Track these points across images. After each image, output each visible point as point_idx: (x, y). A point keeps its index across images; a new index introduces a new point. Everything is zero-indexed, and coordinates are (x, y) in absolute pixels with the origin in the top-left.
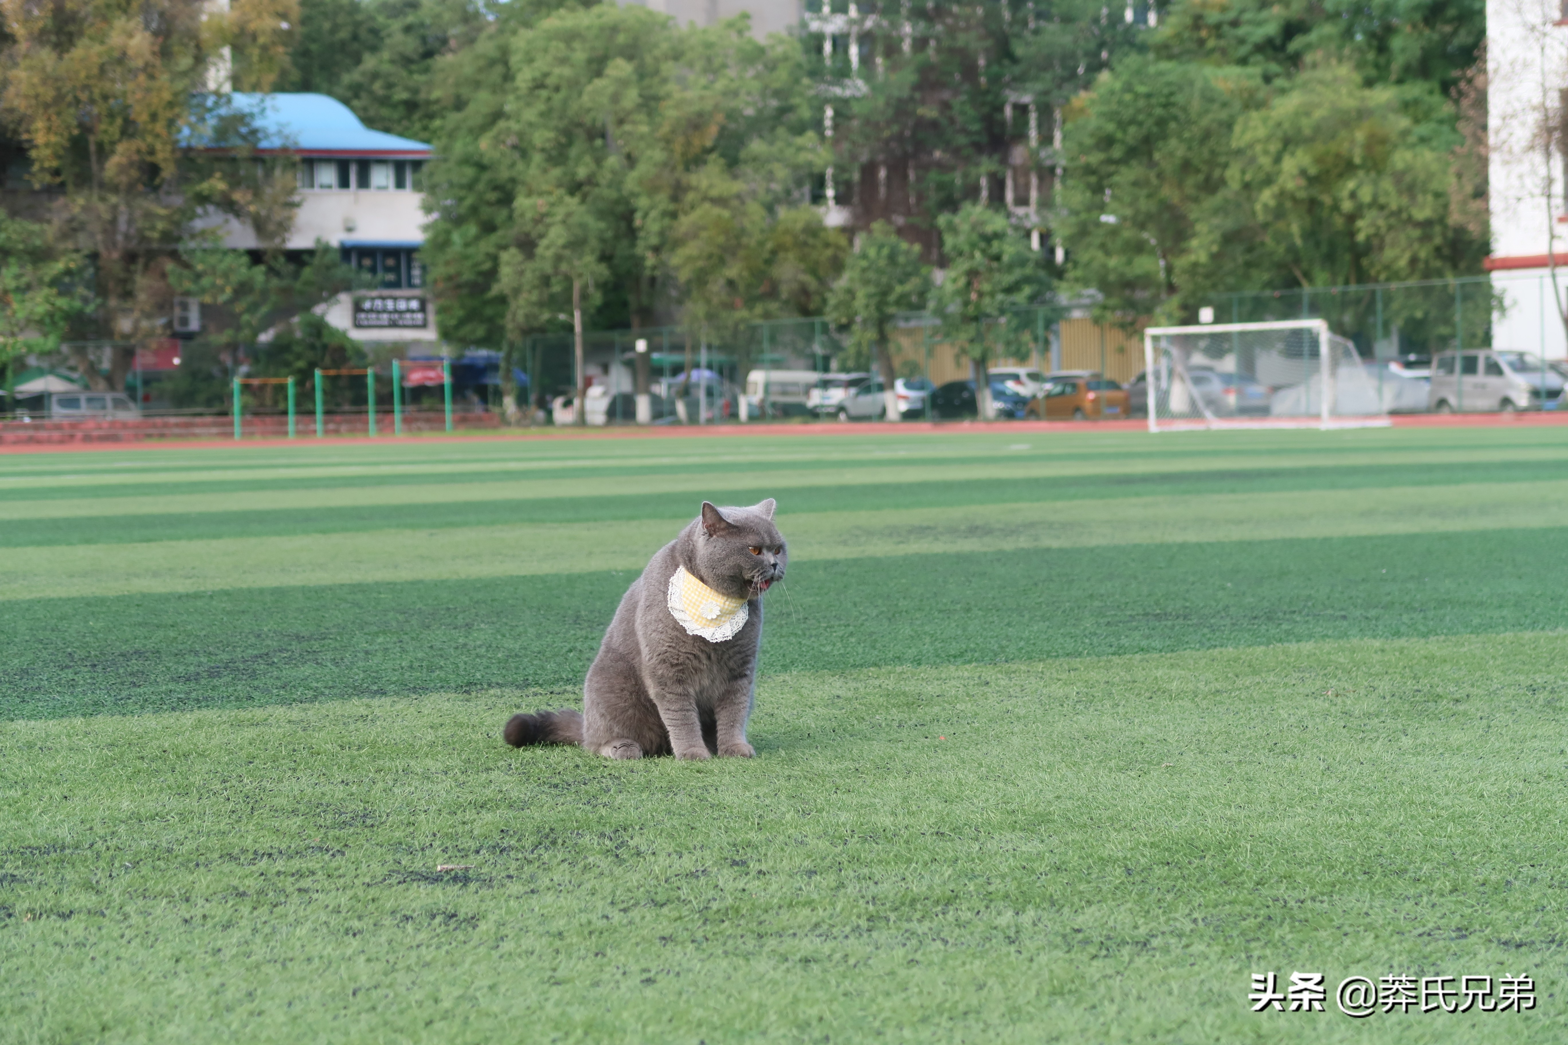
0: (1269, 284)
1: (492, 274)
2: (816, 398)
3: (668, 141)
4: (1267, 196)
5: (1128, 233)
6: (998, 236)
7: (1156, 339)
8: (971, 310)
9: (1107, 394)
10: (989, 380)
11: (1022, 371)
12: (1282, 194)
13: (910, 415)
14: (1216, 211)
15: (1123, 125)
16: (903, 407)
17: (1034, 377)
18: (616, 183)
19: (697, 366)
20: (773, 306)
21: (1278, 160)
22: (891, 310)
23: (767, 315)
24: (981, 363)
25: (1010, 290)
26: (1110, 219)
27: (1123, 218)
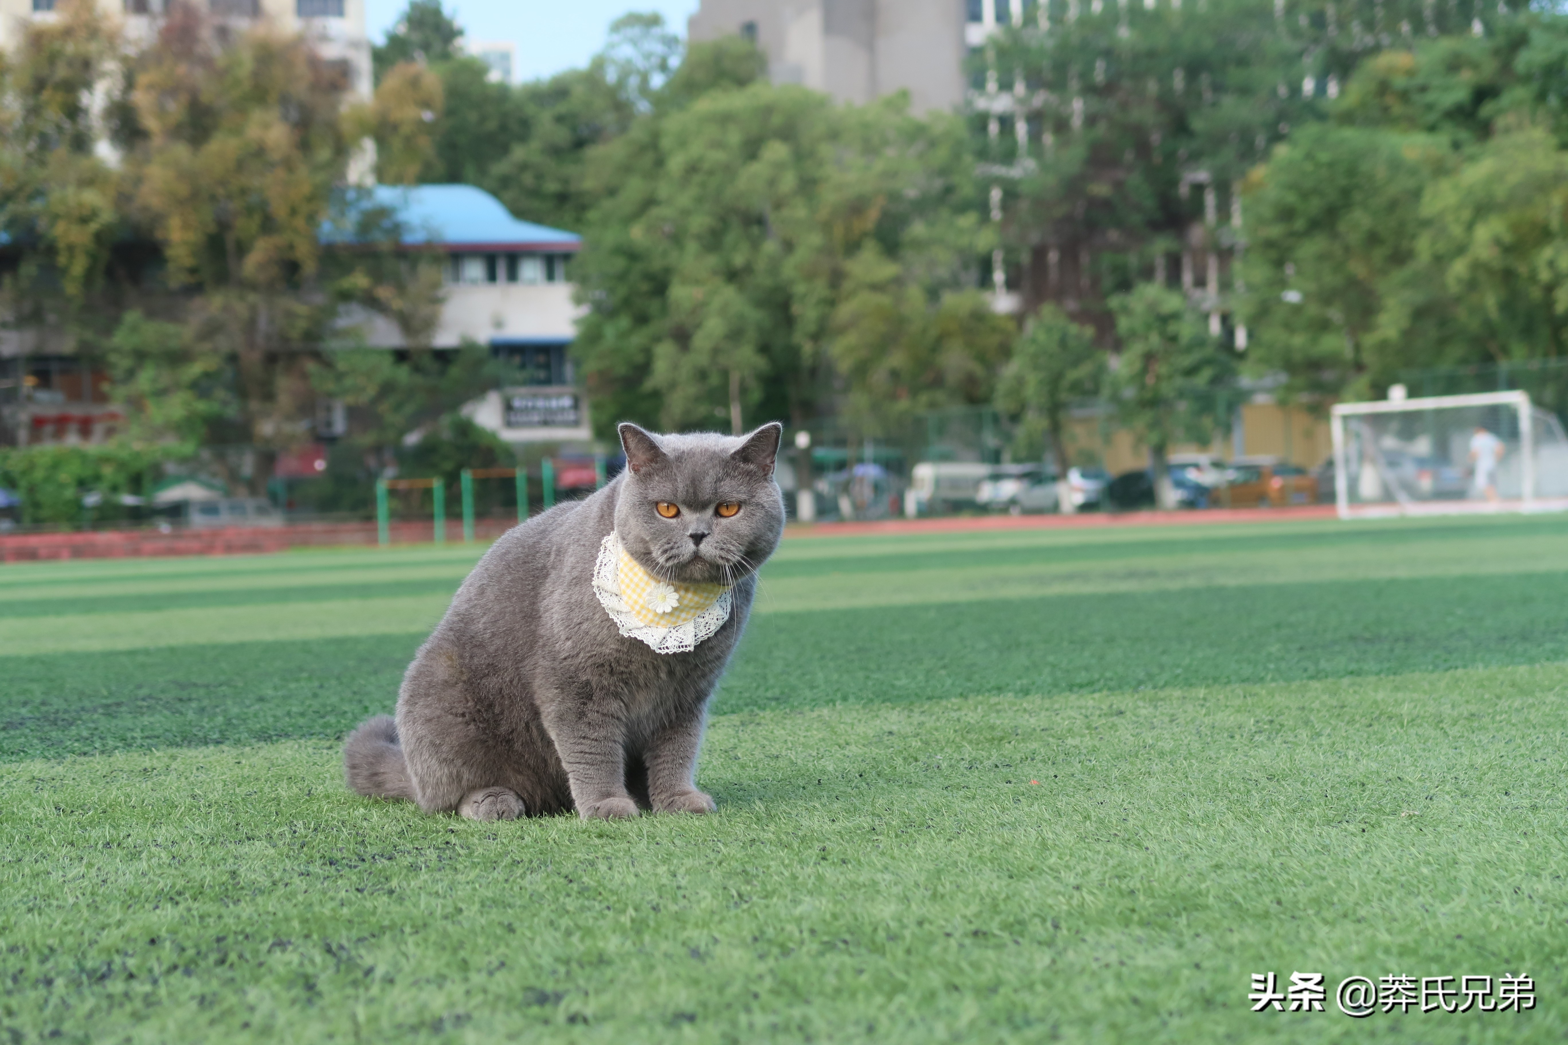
0: (1464, 361)
1: (643, 369)
2: (987, 493)
3: (826, 227)
4: (1459, 268)
5: (1313, 310)
6: (1175, 316)
7: (1346, 418)
8: (1148, 395)
9: (1294, 481)
10: (1169, 469)
11: (1203, 458)
12: (1475, 265)
13: (1087, 507)
14: (1405, 285)
15: (1305, 195)
16: (1079, 498)
17: (1216, 465)
18: (774, 268)
19: (860, 461)
20: (940, 396)
21: (1470, 227)
22: (1064, 396)
23: (932, 405)
24: (1159, 451)
25: (1188, 373)
26: (1292, 296)
27: (1307, 295)
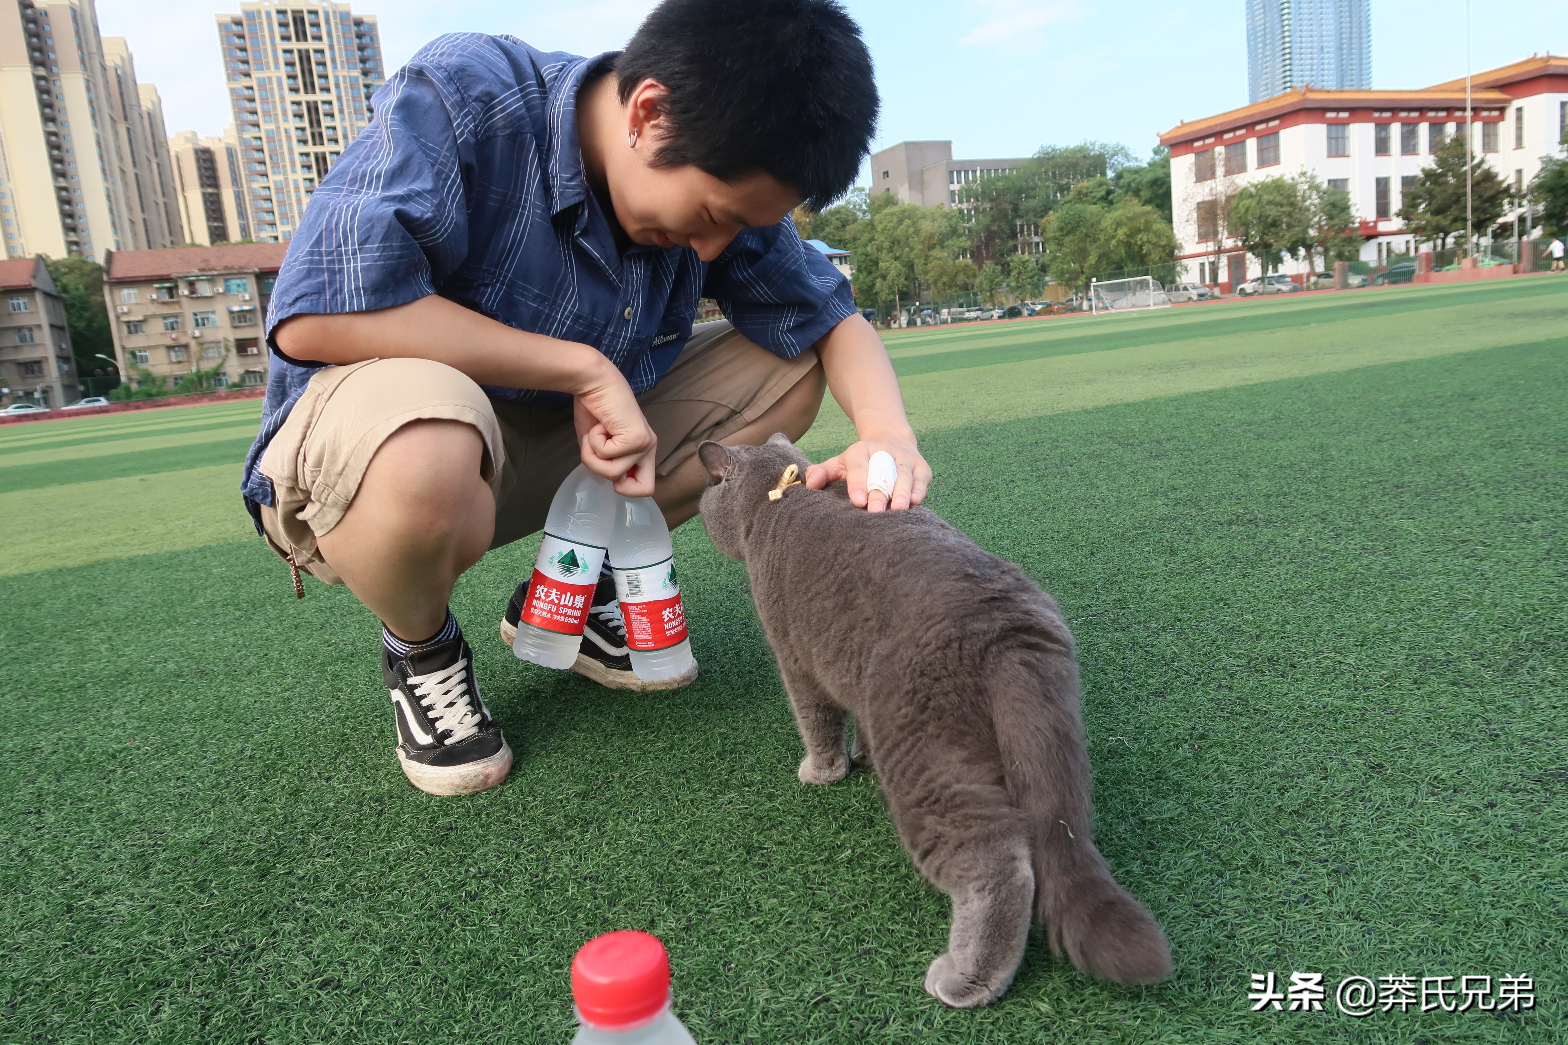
0: (1115, 269)
2: (967, 315)
3: (923, 242)
4: (1114, 242)
5: (1068, 257)
8: (1019, 285)
9: (1060, 306)
12: (1119, 241)
13: (1000, 317)
14: (1097, 248)
15: (1066, 224)
16: (998, 315)
18: (908, 256)
21: (1116, 230)
24: (1022, 301)
25: (1031, 278)
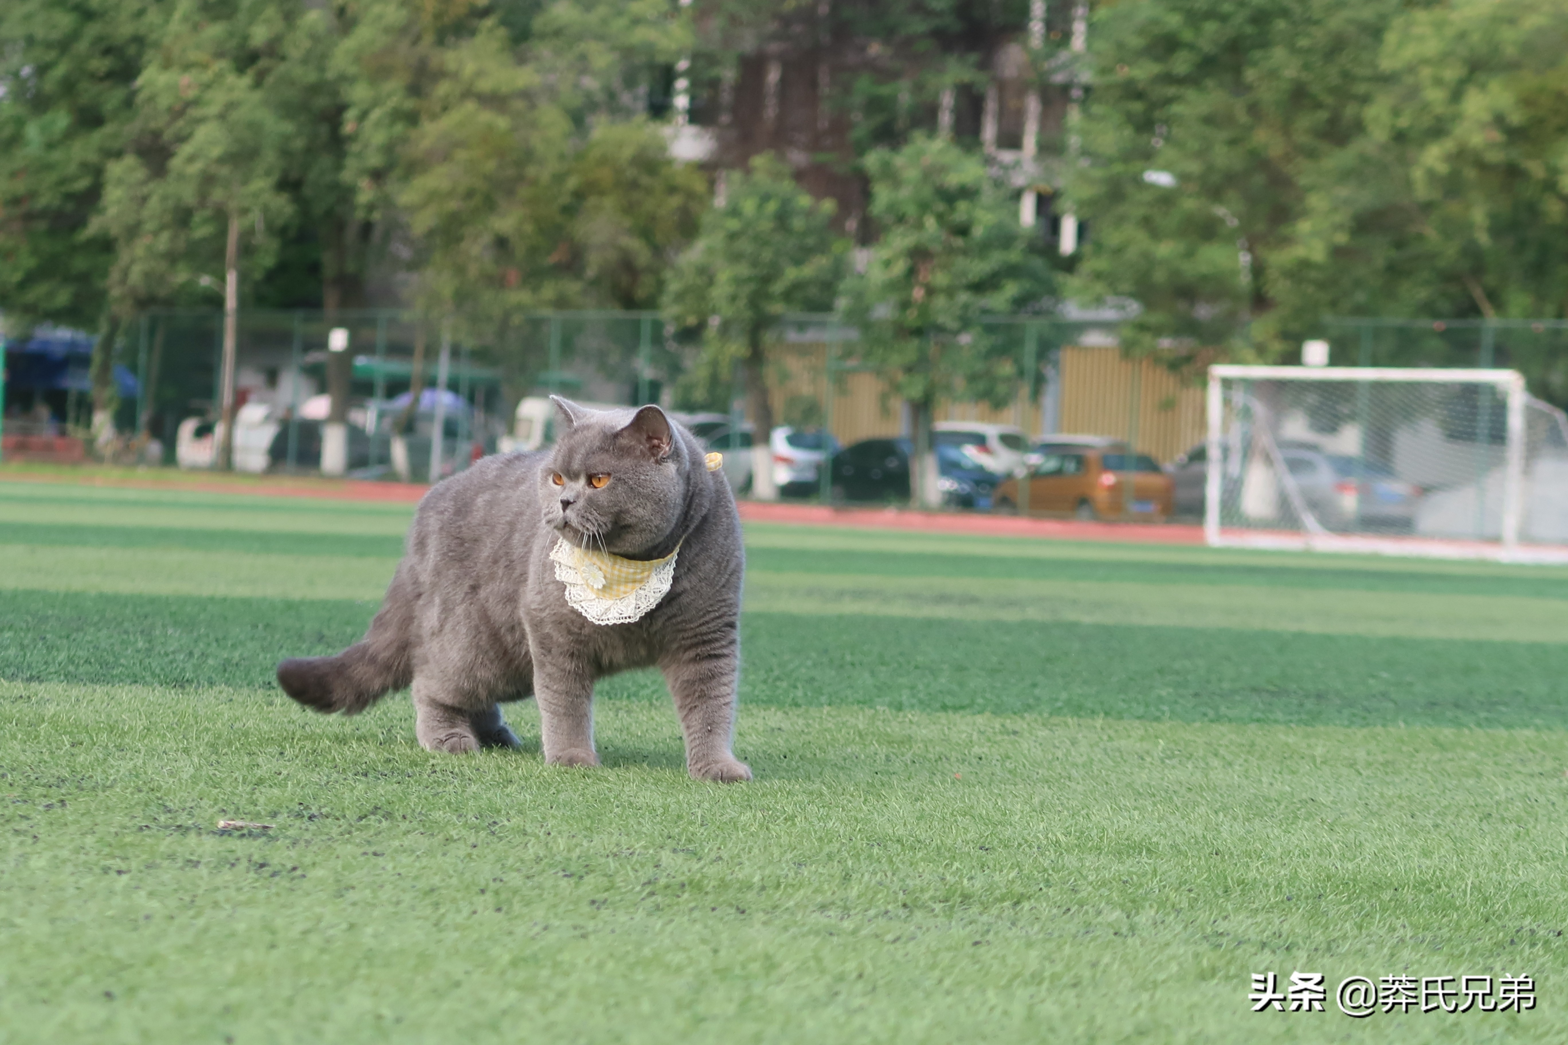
0: (1429, 309)
1: (90, 199)
5: (1190, 204)
6: (967, 193)
7: (1227, 387)
8: (912, 317)
9: (1136, 478)
10: (935, 440)
11: (991, 430)
14: (1346, 175)
15: (1194, 19)
16: (783, 476)
17: (1012, 441)
19: (431, 383)
20: (572, 287)
21: (1457, 95)
22: (777, 308)
23: (561, 303)
24: (922, 410)
25: (979, 287)
26: (1161, 178)
27: (1183, 177)
